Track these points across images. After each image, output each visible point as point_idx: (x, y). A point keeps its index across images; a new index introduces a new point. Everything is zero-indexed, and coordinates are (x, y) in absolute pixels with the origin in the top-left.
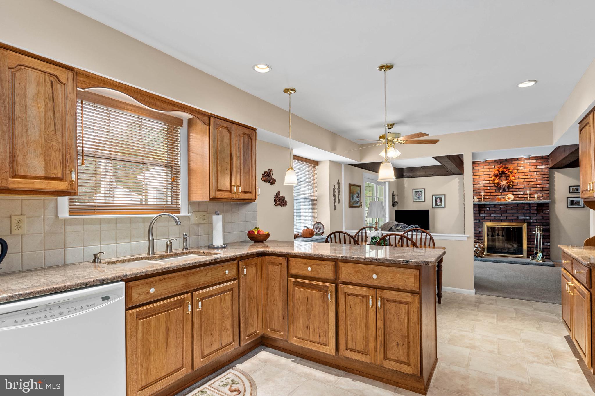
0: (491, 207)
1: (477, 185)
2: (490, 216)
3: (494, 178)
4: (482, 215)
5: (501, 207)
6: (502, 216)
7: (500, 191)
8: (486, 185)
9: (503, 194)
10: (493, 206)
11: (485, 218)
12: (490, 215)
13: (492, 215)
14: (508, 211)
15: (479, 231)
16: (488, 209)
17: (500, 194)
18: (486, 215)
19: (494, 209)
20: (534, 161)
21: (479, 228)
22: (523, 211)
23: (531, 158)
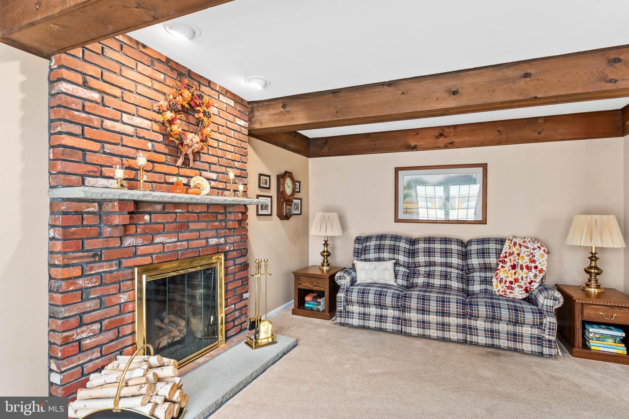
0: (156, 213)
1: (115, 124)
2: (152, 243)
3: (169, 115)
4: (129, 241)
5: (176, 213)
6: (178, 241)
7: (176, 161)
8: (142, 133)
9: (183, 171)
10: (159, 207)
11: (139, 253)
12: (153, 240)
13: (158, 240)
14: (192, 226)
15: (120, 304)
16: (147, 217)
17: (175, 171)
18: (140, 241)
19: (160, 219)
20: (232, 103)
21: (120, 291)
22: (216, 224)
23: (228, 95)
